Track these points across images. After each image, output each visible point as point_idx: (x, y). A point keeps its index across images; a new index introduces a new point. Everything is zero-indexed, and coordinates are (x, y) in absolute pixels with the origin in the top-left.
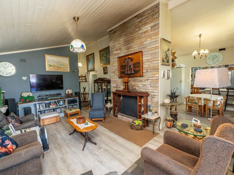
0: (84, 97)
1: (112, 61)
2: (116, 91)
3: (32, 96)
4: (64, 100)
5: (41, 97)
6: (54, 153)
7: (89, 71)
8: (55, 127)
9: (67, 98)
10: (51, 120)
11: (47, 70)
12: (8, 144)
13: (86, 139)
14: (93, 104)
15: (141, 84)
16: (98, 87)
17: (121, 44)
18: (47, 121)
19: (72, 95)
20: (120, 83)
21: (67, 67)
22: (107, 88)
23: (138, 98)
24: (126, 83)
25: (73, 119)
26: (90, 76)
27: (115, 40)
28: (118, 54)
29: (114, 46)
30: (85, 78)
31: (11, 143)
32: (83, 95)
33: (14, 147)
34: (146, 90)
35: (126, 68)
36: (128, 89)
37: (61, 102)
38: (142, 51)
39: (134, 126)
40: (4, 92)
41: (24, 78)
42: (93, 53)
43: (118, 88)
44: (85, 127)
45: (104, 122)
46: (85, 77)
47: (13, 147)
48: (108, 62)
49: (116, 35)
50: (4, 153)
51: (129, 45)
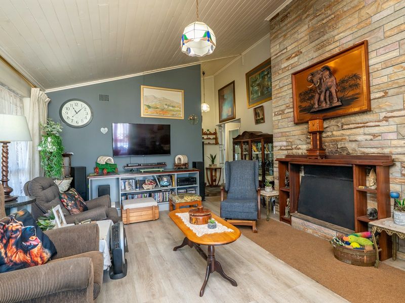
0: (212, 176)
1: (277, 87)
2: (287, 156)
3: (113, 163)
4: (171, 177)
5: (128, 168)
6: (134, 287)
7: (222, 121)
8: (148, 230)
9: (176, 172)
10: (144, 213)
11: (142, 116)
12: (35, 246)
13: (210, 265)
14: (231, 186)
15: (365, 134)
16: (242, 151)
17: (301, 42)
18: (135, 214)
19: (186, 168)
20: (297, 137)
21: (178, 109)
22: (263, 154)
23: (356, 171)
24: (316, 135)
25: (183, 212)
26: (224, 132)
27: (285, 36)
28: (293, 66)
29: (282, 51)
30: (214, 136)
31: (40, 244)
32: (209, 173)
33: (47, 254)
34: (382, 148)
35: (317, 96)
36: (322, 149)
37: (165, 179)
38: (367, 41)
39: (345, 251)
40: (72, 154)
41: (104, 130)
42: (233, 82)
43: (292, 149)
44: (209, 233)
45: (256, 232)
46: (215, 134)
47: (44, 255)
48: (266, 93)
49: (286, 25)
50: (18, 264)
51: (325, 37)
